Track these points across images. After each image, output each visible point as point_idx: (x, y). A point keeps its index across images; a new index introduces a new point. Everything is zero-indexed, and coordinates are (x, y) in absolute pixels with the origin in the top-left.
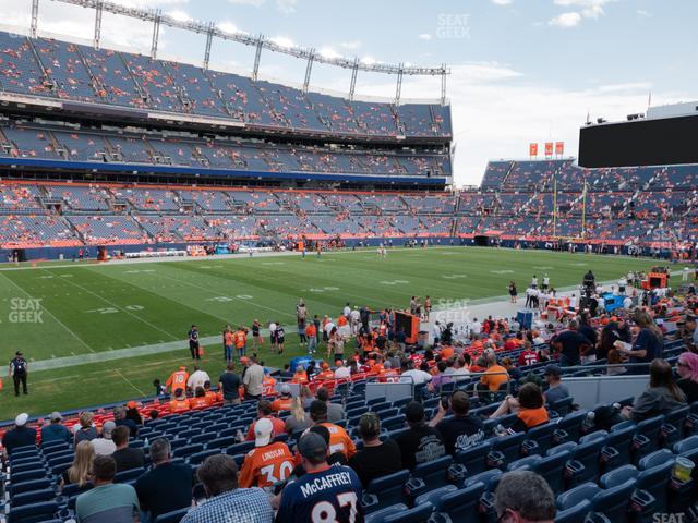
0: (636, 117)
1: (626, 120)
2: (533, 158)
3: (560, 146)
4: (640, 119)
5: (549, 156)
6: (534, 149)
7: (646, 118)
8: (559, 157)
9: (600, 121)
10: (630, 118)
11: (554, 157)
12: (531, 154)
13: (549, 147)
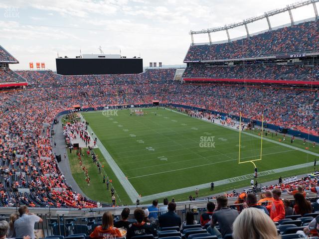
0: (79, 57)
1: (75, 58)
2: (32, 69)
3: (43, 65)
4: (80, 58)
5: (39, 69)
6: (31, 65)
7: (82, 58)
8: (43, 69)
9: (66, 57)
10: (77, 57)
11: (41, 69)
12: (31, 67)
13: (38, 64)
